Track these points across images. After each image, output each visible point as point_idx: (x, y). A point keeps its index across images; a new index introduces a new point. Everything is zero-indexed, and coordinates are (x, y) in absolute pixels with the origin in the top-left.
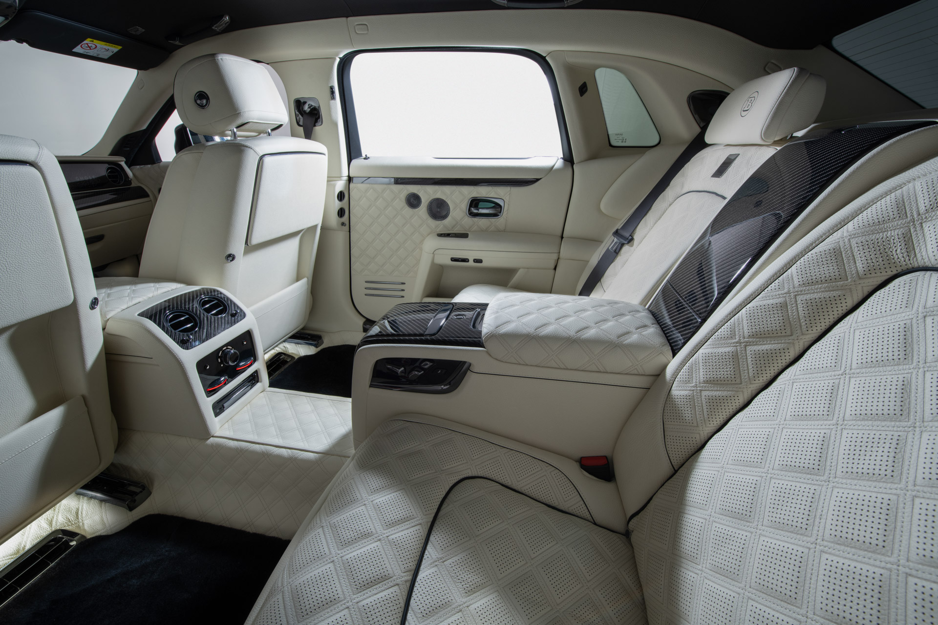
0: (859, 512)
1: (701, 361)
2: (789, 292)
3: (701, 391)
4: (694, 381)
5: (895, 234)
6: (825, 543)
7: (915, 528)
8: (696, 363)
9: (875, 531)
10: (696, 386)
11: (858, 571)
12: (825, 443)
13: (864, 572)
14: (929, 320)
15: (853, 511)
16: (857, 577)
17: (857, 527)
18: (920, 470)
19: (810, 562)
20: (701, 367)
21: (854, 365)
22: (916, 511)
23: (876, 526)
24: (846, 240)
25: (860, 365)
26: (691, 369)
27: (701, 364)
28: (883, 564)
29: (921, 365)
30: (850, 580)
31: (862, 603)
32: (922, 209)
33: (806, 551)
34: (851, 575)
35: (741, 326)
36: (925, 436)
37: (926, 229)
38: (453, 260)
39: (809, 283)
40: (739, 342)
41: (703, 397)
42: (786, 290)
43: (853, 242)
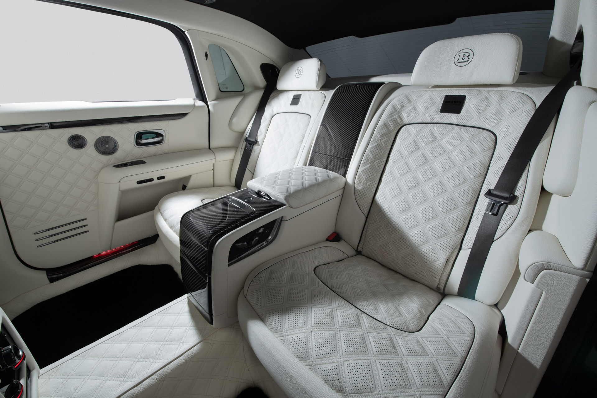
0: (435, 187)
1: (361, 173)
2: (378, 140)
3: (366, 184)
4: (362, 181)
5: (396, 116)
6: (434, 199)
7: (448, 183)
8: (360, 175)
9: (442, 188)
10: (364, 183)
11: (445, 199)
12: (415, 178)
13: (446, 198)
14: (418, 137)
15: (434, 188)
16: (445, 200)
17: (438, 190)
18: (440, 171)
19: (433, 205)
20: (363, 175)
21: (407, 155)
22: (446, 179)
23: (441, 187)
24: (386, 120)
25: (409, 154)
26: (359, 177)
27: (362, 174)
28: (448, 194)
29: (423, 148)
30: (445, 202)
31: (450, 204)
32: (400, 108)
33: (431, 204)
34: (444, 201)
35: (369, 156)
36: (435, 163)
37: (403, 114)
38: (139, 182)
39: (383, 136)
40: (371, 162)
41: (368, 185)
42: (377, 140)
43: (388, 120)
